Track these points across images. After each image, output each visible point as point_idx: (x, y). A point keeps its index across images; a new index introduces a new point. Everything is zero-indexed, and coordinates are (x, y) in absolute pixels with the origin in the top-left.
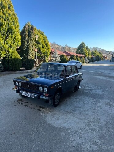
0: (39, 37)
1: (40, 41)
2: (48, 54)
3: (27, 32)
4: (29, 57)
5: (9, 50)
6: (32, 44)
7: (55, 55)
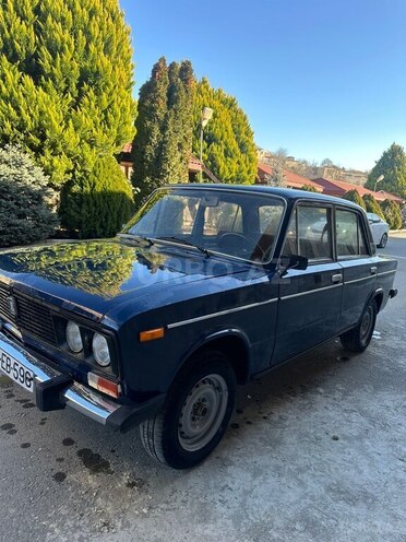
0: (215, 116)
1: (218, 132)
3: (163, 90)
5: (83, 155)
6: (179, 138)
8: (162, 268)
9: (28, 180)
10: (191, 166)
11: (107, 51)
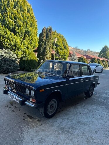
0: (58, 40)
1: (59, 44)
2: (67, 56)
3: (45, 35)
4: (45, 58)
5: (25, 51)
6: (49, 46)
7: (73, 57)
8: (45, 78)
9: (12, 57)
10: (52, 53)
11: (31, 26)
